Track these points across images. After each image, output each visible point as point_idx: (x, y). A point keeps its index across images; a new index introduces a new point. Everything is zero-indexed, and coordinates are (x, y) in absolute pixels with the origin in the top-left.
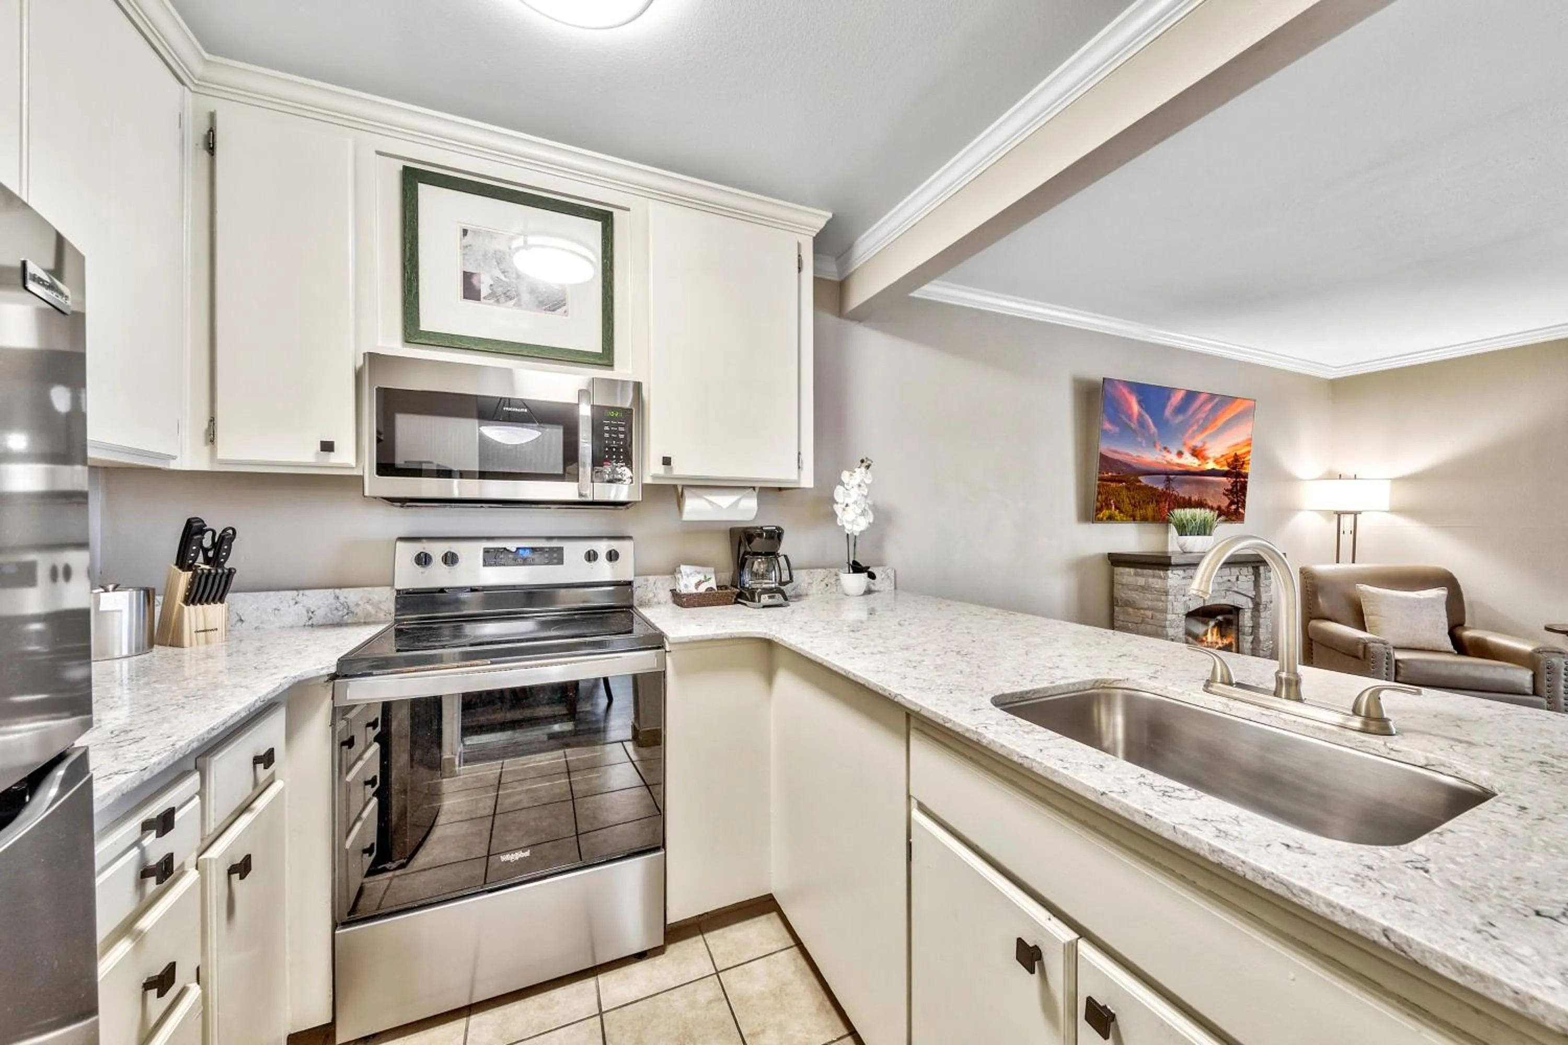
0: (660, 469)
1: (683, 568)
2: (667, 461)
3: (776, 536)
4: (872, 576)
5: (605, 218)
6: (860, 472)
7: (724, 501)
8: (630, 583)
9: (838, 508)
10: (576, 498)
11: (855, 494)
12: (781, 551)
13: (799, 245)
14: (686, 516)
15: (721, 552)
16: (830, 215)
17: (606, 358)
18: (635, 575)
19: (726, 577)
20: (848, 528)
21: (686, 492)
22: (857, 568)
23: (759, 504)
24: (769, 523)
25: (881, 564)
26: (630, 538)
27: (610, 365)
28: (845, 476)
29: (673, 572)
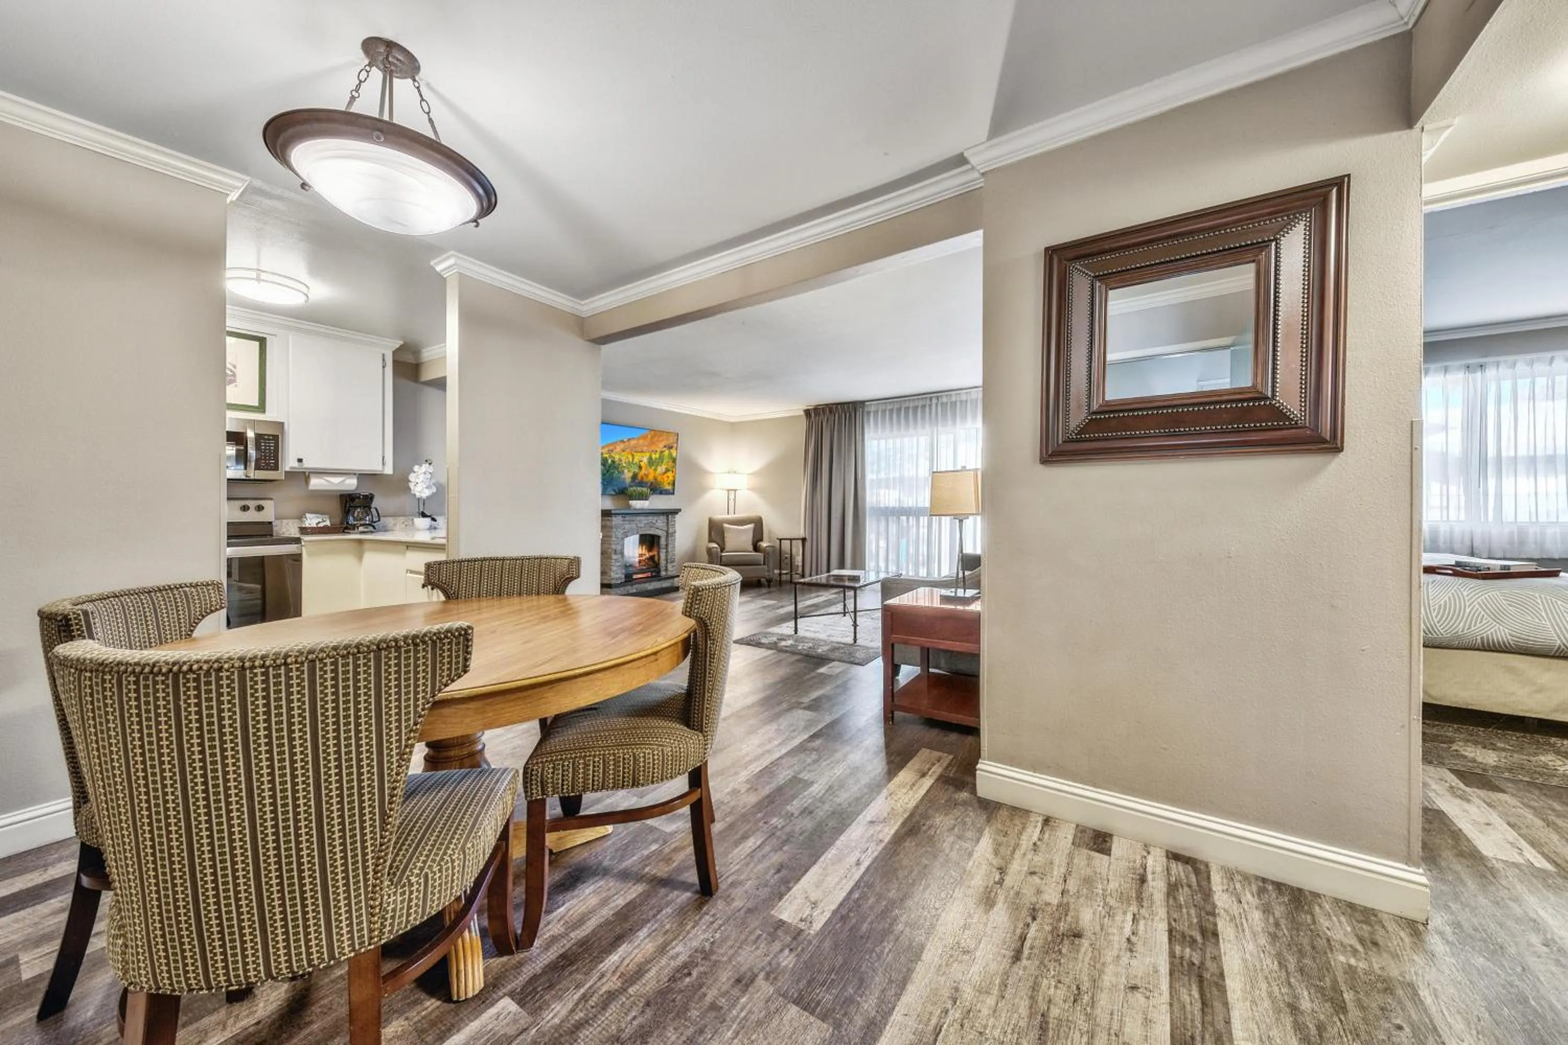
0: (296, 464)
1: (308, 515)
2: (300, 460)
3: (370, 498)
4: (434, 520)
5: (262, 341)
6: (425, 467)
7: (336, 480)
8: (270, 523)
9: (411, 485)
10: (244, 477)
11: (422, 477)
12: (373, 505)
13: (383, 355)
14: (311, 488)
15: (335, 507)
16: (402, 343)
17: (261, 408)
18: (276, 519)
19: (337, 520)
20: (418, 495)
21: (311, 476)
22: (424, 515)
23: (358, 482)
24: (365, 491)
25: (442, 514)
26: (271, 499)
27: (264, 412)
28: (416, 468)
29: (301, 517)
